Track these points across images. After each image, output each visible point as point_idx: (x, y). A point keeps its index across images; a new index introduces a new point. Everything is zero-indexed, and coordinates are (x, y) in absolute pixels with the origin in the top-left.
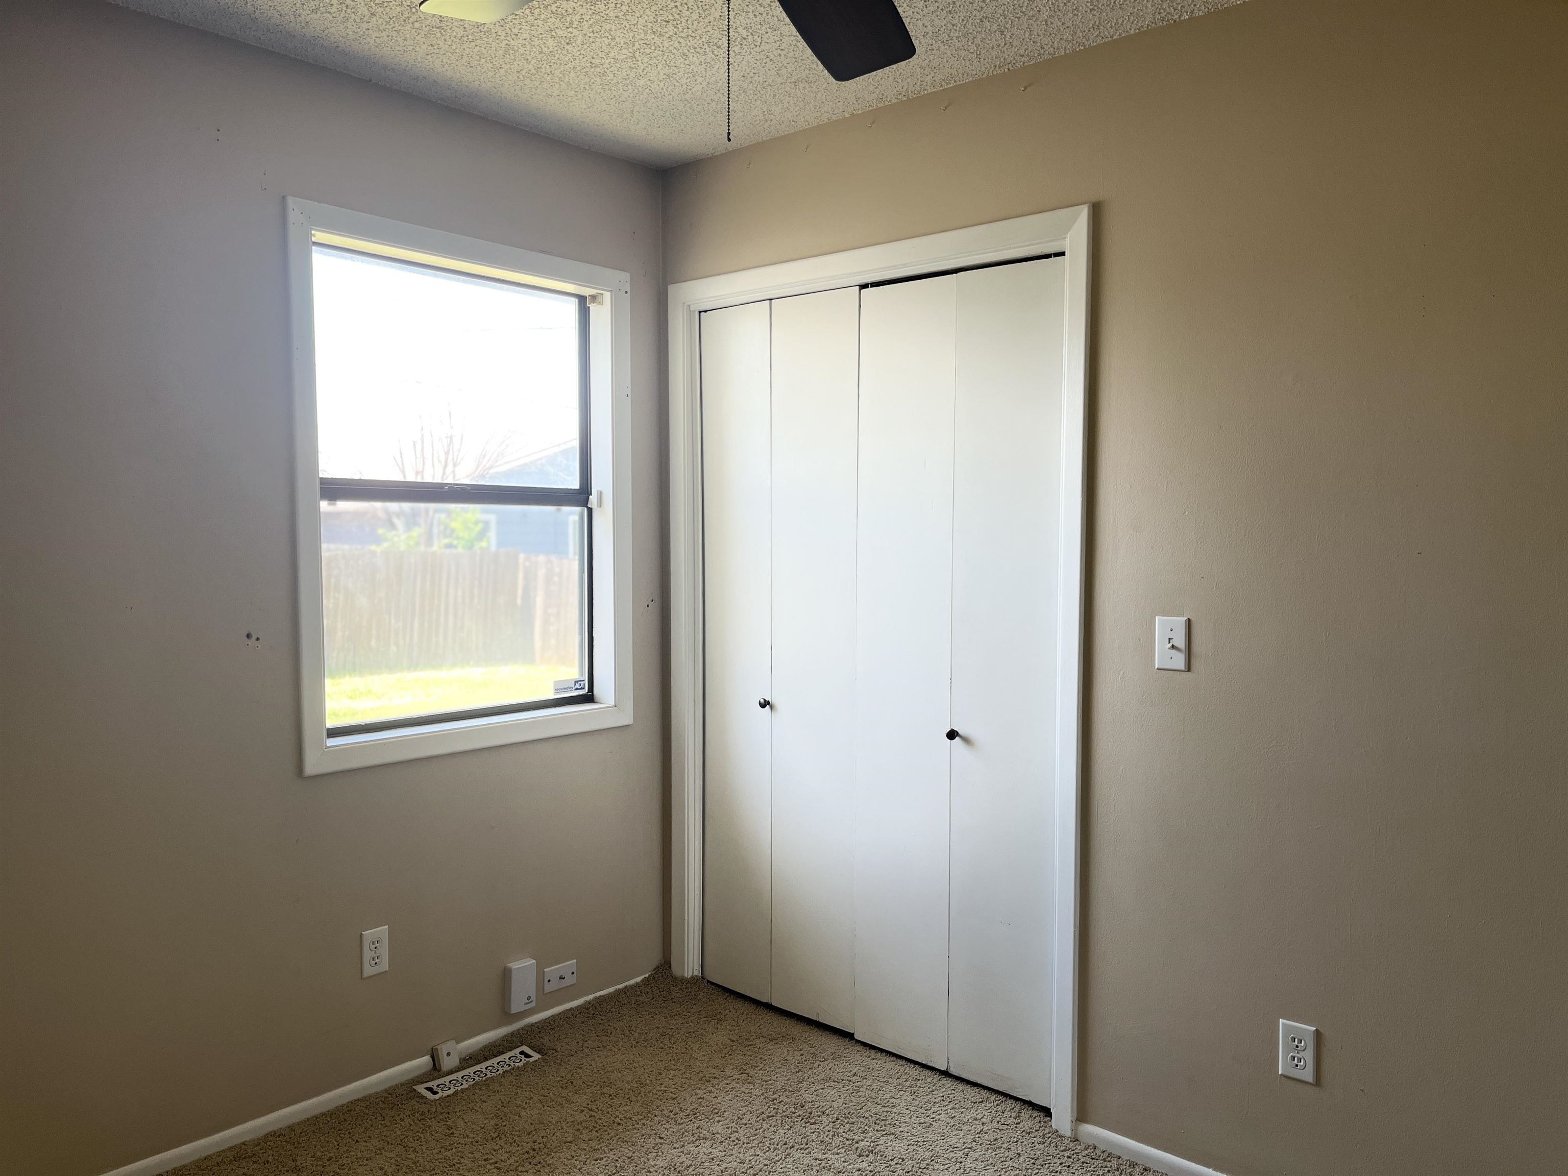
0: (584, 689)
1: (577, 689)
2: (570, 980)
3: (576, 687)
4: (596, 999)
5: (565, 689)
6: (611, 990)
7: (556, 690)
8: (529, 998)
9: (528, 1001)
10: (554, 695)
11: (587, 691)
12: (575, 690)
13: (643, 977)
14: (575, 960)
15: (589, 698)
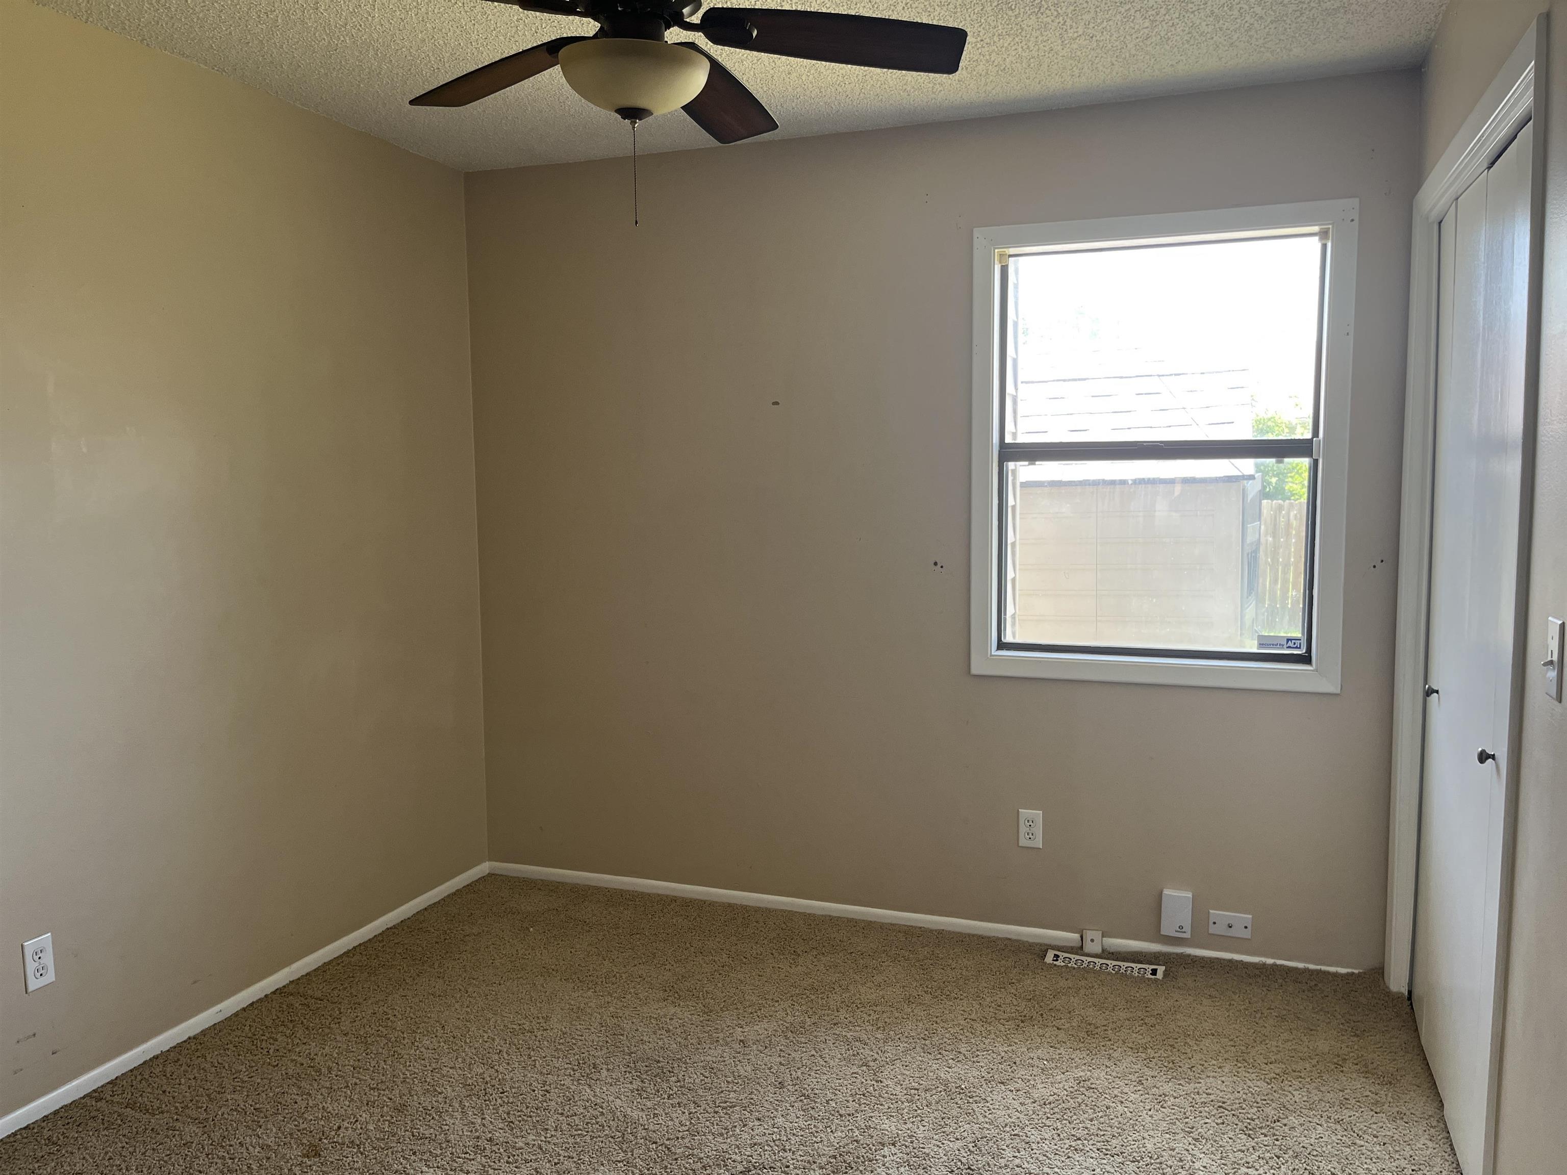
0: (1300, 648)
1: (1289, 647)
2: (1238, 932)
3: (1288, 645)
4: (1275, 965)
5: (1273, 645)
6: (1301, 965)
7: (1260, 644)
8: (1181, 927)
9: (1179, 930)
10: (1258, 649)
11: (1304, 651)
12: (1287, 648)
13: (1350, 970)
14: (1251, 916)
15: (1306, 659)
